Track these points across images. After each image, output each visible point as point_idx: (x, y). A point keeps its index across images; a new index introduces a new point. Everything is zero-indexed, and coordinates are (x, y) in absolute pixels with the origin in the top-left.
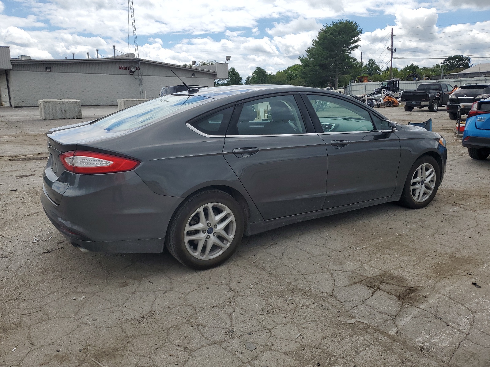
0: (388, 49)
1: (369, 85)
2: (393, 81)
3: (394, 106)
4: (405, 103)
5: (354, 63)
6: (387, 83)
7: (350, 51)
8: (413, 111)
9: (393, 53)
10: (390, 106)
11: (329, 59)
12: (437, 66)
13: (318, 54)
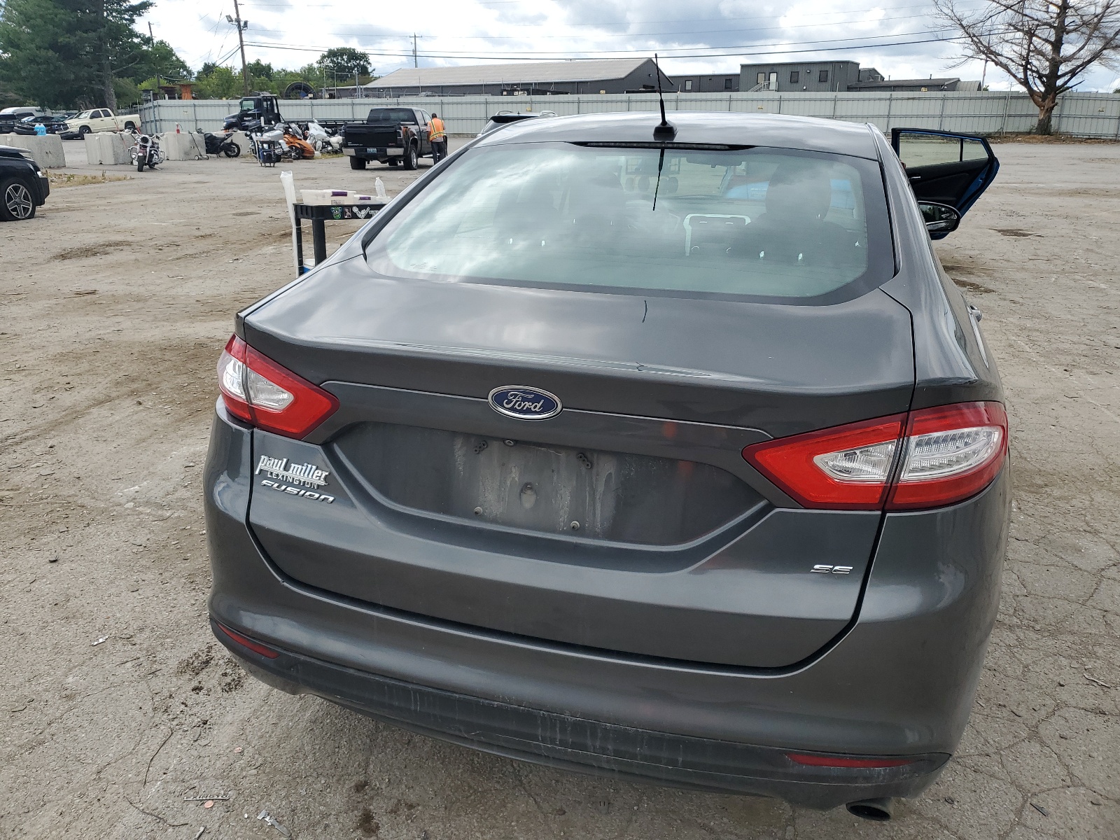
0: (229, 21)
1: (203, 106)
2: (266, 99)
3: (305, 158)
4: (352, 152)
5: (145, 48)
6: (252, 102)
7: (131, 16)
8: (368, 169)
9: (243, 31)
10: (298, 159)
11: (79, 33)
12: (310, 69)
13: (42, 17)
